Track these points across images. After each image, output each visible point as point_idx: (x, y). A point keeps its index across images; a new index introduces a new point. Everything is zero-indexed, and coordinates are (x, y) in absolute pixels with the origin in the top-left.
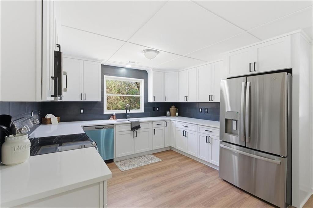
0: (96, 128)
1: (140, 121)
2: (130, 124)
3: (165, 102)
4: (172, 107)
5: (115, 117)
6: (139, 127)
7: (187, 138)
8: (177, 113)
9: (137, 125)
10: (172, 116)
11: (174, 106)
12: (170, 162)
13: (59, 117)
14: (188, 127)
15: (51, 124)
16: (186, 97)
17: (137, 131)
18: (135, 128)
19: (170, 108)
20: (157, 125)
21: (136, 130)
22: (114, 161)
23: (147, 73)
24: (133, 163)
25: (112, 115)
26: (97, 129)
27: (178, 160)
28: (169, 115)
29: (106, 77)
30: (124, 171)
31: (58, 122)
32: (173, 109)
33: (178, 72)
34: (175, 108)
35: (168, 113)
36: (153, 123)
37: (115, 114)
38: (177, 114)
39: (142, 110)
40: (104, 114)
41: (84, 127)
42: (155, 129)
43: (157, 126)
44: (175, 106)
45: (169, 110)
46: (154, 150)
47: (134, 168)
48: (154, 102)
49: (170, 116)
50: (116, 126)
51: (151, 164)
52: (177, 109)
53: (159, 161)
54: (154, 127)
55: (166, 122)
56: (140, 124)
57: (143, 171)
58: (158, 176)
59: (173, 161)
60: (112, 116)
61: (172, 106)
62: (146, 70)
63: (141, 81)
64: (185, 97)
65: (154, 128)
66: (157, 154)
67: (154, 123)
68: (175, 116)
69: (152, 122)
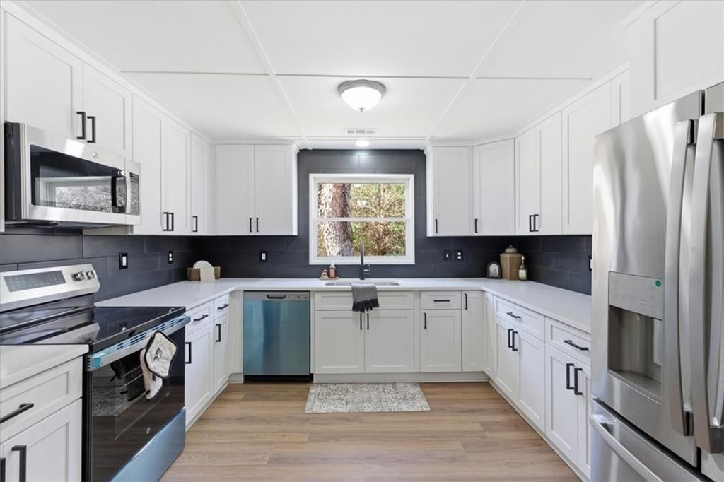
0: (268, 296)
1: (377, 287)
2: (351, 294)
3: (476, 235)
4: (508, 250)
5: (332, 273)
6: (374, 303)
7: (520, 354)
8: (520, 271)
9: (369, 297)
10: (507, 278)
11: (514, 247)
12: (449, 423)
13: (219, 268)
14: (521, 321)
15: (200, 280)
16: (532, 218)
17: (372, 313)
18: (365, 304)
19: (501, 255)
20: (435, 301)
21: (367, 310)
22: (314, 382)
23: (425, 156)
24: (349, 397)
25: (328, 267)
26: (271, 298)
27: (482, 424)
28: (497, 274)
29: (314, 178)
30: (310, 414)
31: (216, 278)
32: (508, 256)
33: (514, 139)
34: (519, 255)
35: (494, 268)
36: (420, 296)
37: (335, 266)
38: (523, 273)
39: (409, 258)
40: (310, 263)
41: (245, 291)
42: (425, 314)
43: (433, 305)
44: (518, 249)
45: (498, 261)
46: (424, 373)
47: (337, 413)
48: (436, 235)
49: (501, 276)
50: (314, 295)
51: (390, 413)
52: (523, 258)
53: (420, 410)
54: (423, 308)
55: (466, 295)
56: (379, 294)
57: (354, 427)
58: (373, 458)
59: (461, 422)
60: (326, 270)
61: (508, 247)
62: (422, 149)
63: (409, 179)
64: (530, 216)
65: (425, 311)
66: (429, 386)
67: (423, 294)
68: (515, 277)
69: (419, 292)
